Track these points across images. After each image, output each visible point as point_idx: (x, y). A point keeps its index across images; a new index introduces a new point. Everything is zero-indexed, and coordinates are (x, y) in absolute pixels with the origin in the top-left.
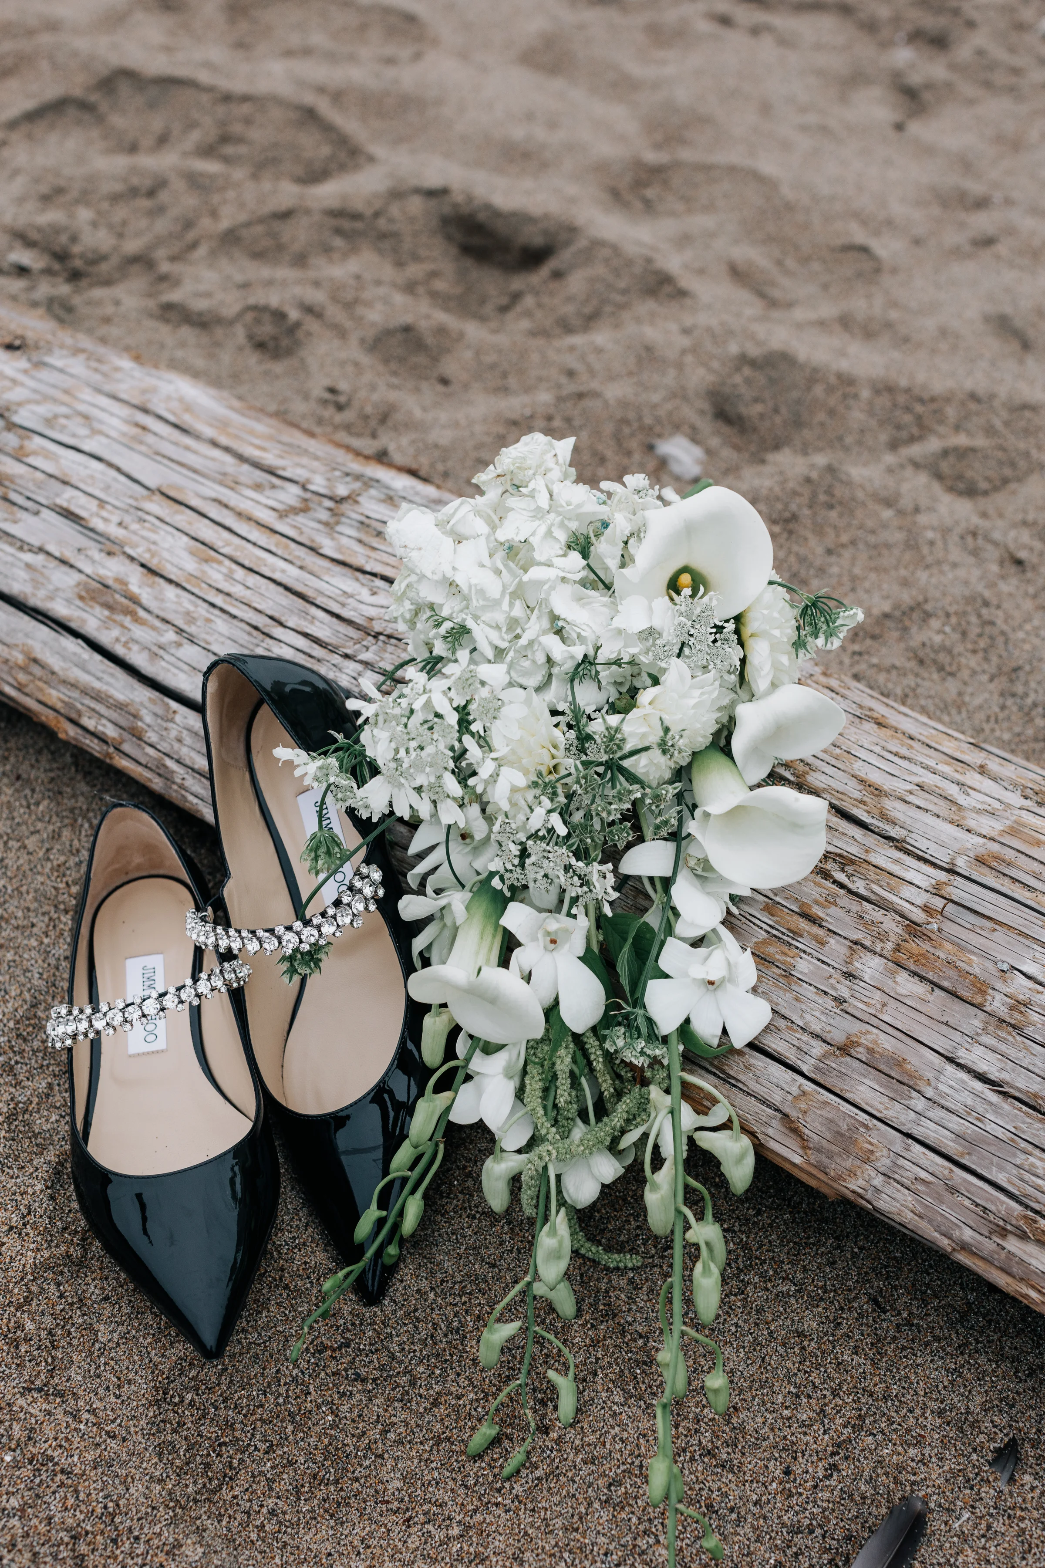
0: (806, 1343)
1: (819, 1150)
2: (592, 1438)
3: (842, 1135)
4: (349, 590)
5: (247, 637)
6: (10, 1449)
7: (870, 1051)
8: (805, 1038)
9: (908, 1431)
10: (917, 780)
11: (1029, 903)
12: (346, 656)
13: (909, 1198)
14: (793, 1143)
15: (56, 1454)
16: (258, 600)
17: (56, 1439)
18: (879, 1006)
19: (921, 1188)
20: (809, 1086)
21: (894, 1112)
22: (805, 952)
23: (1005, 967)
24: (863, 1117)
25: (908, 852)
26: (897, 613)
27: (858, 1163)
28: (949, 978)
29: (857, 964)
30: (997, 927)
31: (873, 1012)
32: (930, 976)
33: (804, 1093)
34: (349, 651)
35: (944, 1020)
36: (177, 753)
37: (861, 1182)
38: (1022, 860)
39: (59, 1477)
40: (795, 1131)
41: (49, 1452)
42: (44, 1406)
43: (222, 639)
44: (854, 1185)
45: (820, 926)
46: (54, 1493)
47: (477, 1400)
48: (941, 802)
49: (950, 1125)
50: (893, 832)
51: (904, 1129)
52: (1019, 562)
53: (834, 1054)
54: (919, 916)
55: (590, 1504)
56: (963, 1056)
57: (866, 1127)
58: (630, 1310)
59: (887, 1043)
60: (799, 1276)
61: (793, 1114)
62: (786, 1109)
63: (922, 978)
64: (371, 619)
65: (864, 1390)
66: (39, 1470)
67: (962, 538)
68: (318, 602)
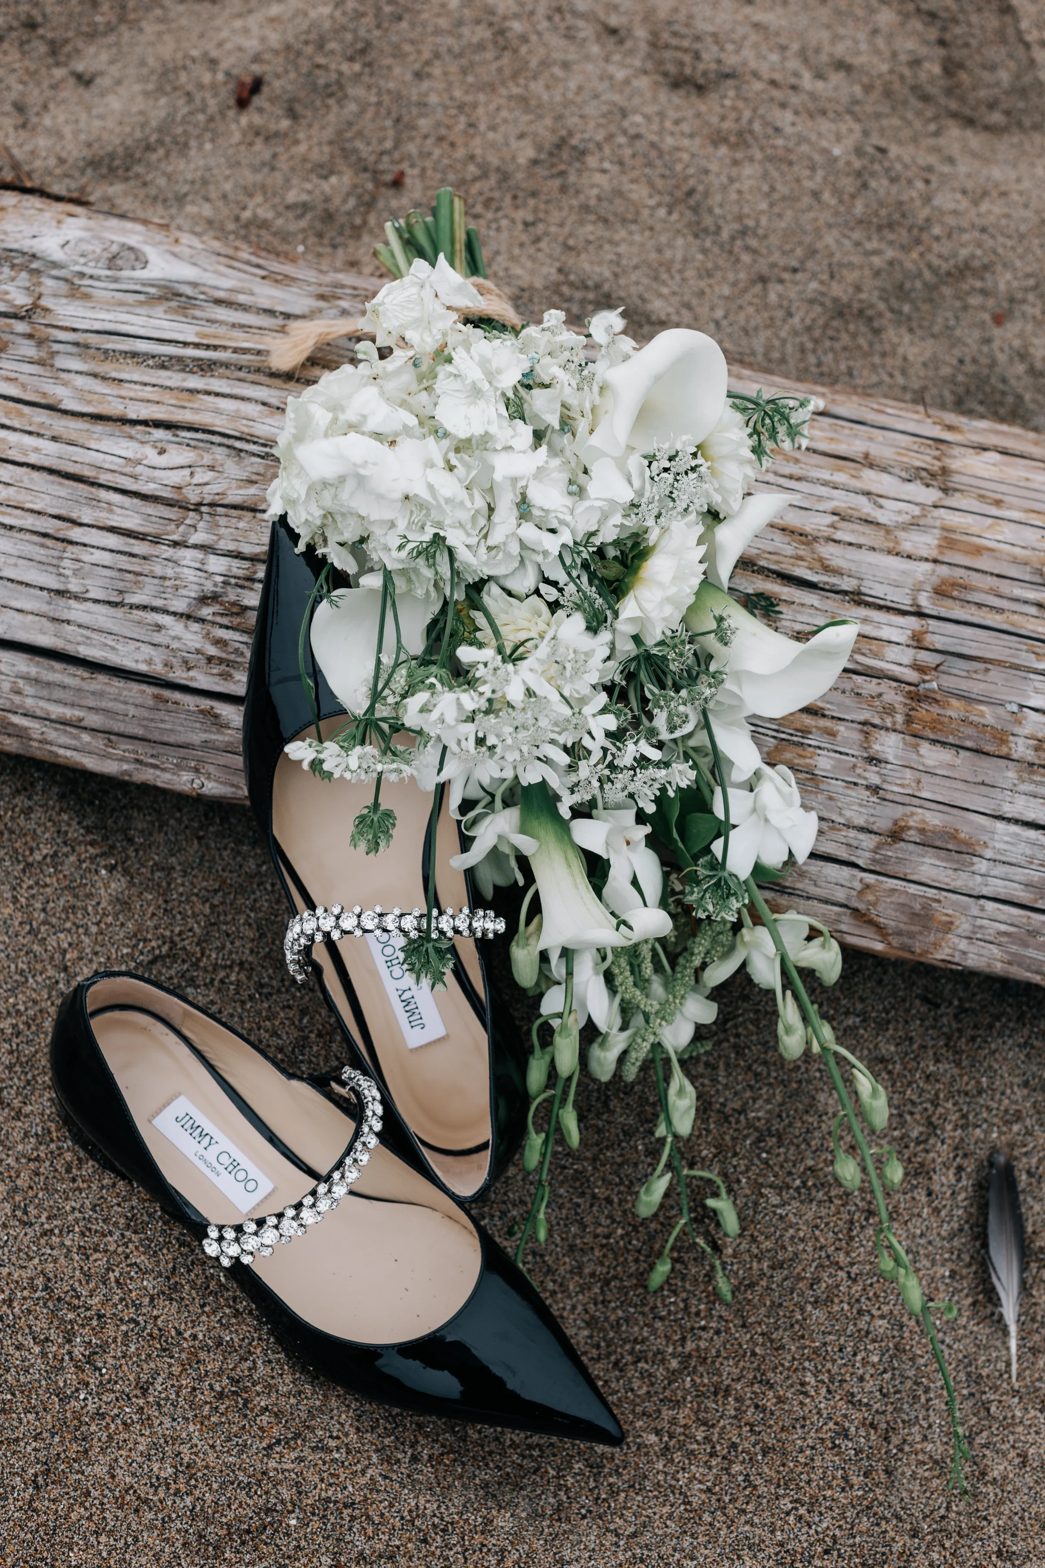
0: (890, 1067)
1: (899, 933)
2: (768, 1244)
3: (918, 915)
4: (129, 454)
5: (42, 551)
6: (289, 1512)
7: (922, 831)
8: (852, 833)
9: (1006, 1111)
10: (829, 506)
11: (1005, 627)
12: (175, 544)
13: (995, 950)
14: (869, 932)
15: (330, 1493)
16: (30, 498)
17: (322, 1480)
18: (914, 785)
19: (1004, 939)
20: (870, 878)
21: (961, 881)
22: (820, 748)
23: (1015, 708)
24: (931, 893)
25: (868, 605)
26: (543, 156)
27: (940, 935)
28: (969, 737)
29: (877, 747)
30: (989, 666)
31: (910, 792)
32: (951, 740)
33: (868, 886)
34: (175, 537)
35: (980, 780)
36: (21, 707)
37: (947, 951)
38: (975, 579)
39: (345, 1512)
40: (871, 923)
41: (323, 1494)
42: (293, 1455)
43: (13, 560)
44: (941, 954)
45: (824, 716)
46: (350, 1529)
47: (627, 1234)
48: (867, 529)
49: (1017, 878)
50: (847, 584)
51: (975, 893)
52: (613, 31)
53: (886, 843)
54: (912, 676)
55: (802, 1309)
56: (1008, 810)
57: (939, 901)
58: (717, 1091)
59: (934, 819)
60: (859, 1006)
61: (862, 907)
62: (855, 904)
63: (944, 744)
64: (180, 488)
65: (959, 1092)
66: (324, 1516)
67: (549, 18)
68: (101, 481)
